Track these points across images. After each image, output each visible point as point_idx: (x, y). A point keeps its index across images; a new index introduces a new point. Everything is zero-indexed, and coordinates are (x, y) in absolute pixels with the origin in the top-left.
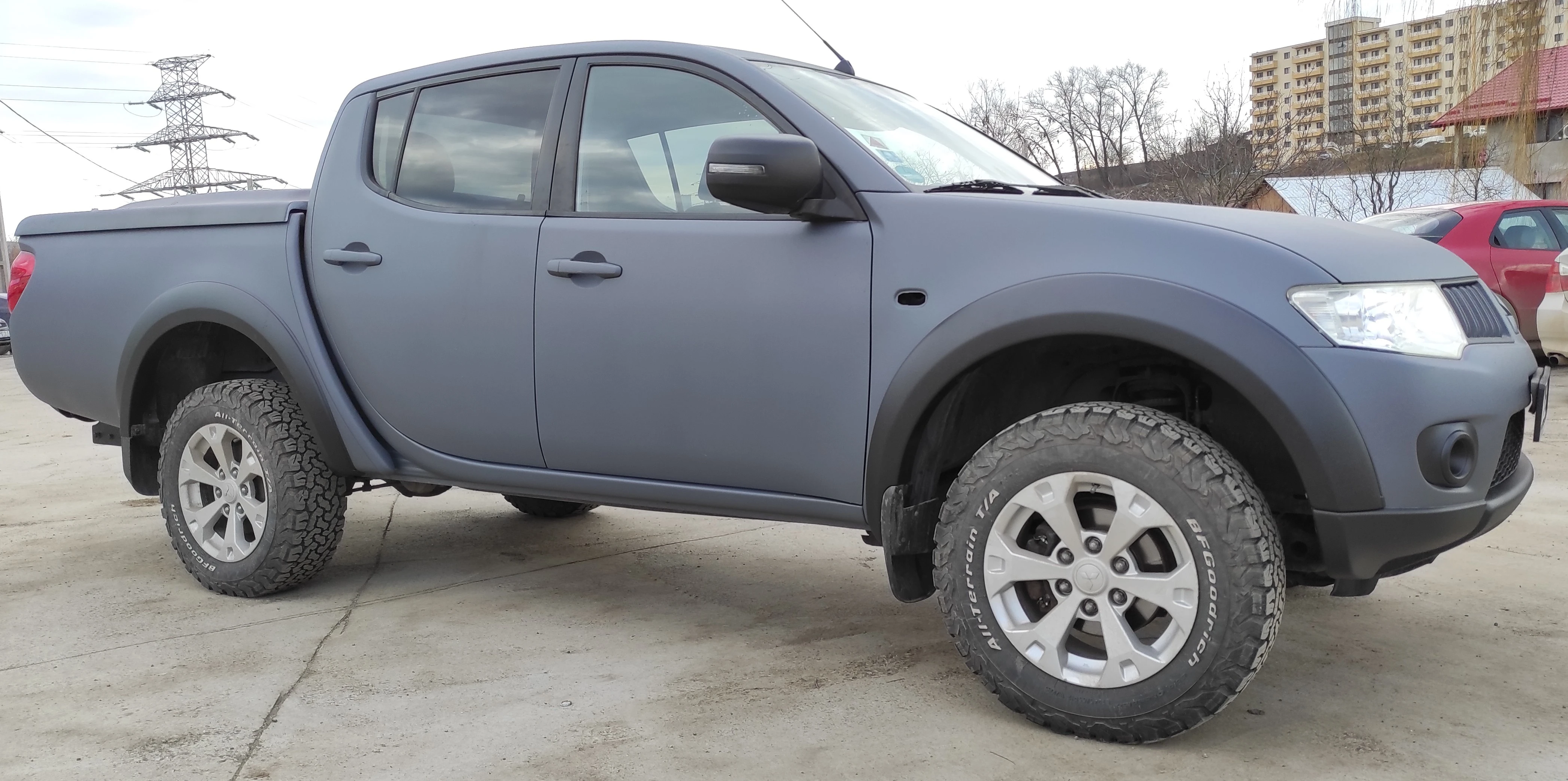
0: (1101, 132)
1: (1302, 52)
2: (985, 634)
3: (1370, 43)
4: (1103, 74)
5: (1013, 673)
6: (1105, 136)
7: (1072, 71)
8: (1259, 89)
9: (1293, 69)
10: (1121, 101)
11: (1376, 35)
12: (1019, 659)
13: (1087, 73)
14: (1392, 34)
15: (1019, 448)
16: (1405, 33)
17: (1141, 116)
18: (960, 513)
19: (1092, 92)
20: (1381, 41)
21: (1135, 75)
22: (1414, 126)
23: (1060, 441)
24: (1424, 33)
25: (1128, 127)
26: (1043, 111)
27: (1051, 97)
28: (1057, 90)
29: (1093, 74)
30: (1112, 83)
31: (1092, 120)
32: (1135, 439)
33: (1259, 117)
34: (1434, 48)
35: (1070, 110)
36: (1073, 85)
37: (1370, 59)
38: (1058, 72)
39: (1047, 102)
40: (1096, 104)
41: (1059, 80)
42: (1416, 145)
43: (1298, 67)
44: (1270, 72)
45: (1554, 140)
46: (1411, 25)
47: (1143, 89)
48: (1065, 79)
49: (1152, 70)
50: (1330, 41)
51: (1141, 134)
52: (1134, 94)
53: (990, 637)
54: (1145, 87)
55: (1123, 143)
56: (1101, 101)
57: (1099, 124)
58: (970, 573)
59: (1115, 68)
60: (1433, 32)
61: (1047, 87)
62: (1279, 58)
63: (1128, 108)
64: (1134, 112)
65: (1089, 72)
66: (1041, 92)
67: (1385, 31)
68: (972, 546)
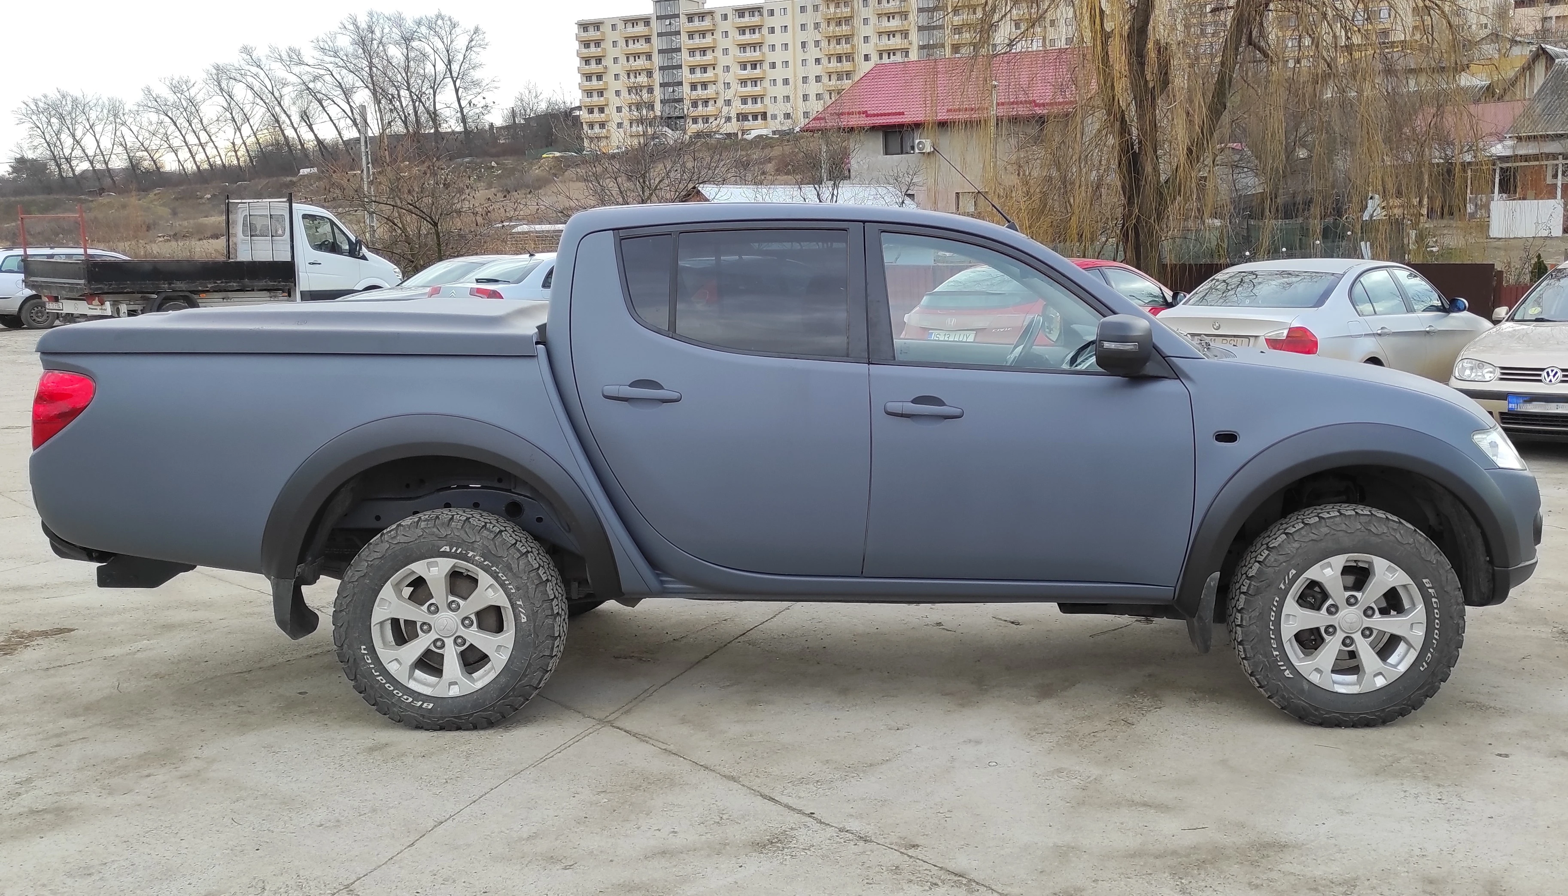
0: (411, 92)
1: (629, 25)
2: (1282, 668)
3: (697, 24)
4: (409, 23)
5: (1302, 691)
6: (415, 97)
7: (371, 14)
8: (587, 61)
9: (622, 43)
10: (432, 57)
11: (702, 16)
12: (1305, 682)
13: (390, 20)
14: (718, 17)
15: (1312, 540)
16: (730, 17)
17: (457, 78)
18: (1266, 587)
19: (397, 43)
20: (707, 24)
21: (448, 29)
22: (742, 117)
23: (1341, 534)
24: (747, 20)
25: (443, 89)
26: (337, 60)
27: (345, 42)
28: (353, 37)
29: (398, 21)
30: (421, 35)
31: (399, 78)
32: (1391, 530)
33: (589, 93)
34: (756, 37)
35: (371, 63)
36: (372, 32)
37: (697, 41)
38: (353, 15)
39: (341, 49)
40: (403, 59)
41: (355, 24)
42: (745, 136)
43: (627, 41)
44: (598, 43)
45: (907, 153)
46: (736, 10)
47: (458, 47)
48: (363, 25)
49: (467, 24)
50: (658, 18)
51: (459, 100)
52: (448, 51)
53: (1285, 670)
54: (460, 43)
55: (437, 108)
56: (408, 55)
57: (408, 84)
58: (1272, 628)
59: (424, 18)
60: (756, 20)
61: (340, 31)
62: (606, 29)
63: (441, 67)
64: (448, 73)
65: (392, 18)
66: (333, 37)
67: (711, 13)
68: (1274, 609)
